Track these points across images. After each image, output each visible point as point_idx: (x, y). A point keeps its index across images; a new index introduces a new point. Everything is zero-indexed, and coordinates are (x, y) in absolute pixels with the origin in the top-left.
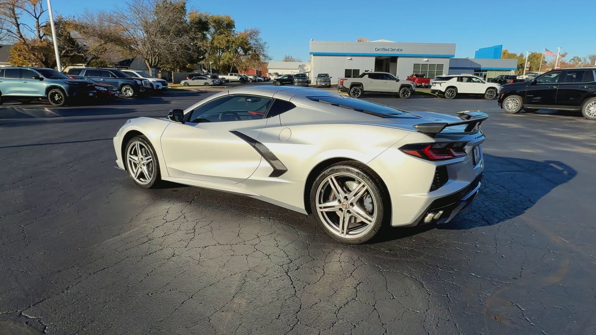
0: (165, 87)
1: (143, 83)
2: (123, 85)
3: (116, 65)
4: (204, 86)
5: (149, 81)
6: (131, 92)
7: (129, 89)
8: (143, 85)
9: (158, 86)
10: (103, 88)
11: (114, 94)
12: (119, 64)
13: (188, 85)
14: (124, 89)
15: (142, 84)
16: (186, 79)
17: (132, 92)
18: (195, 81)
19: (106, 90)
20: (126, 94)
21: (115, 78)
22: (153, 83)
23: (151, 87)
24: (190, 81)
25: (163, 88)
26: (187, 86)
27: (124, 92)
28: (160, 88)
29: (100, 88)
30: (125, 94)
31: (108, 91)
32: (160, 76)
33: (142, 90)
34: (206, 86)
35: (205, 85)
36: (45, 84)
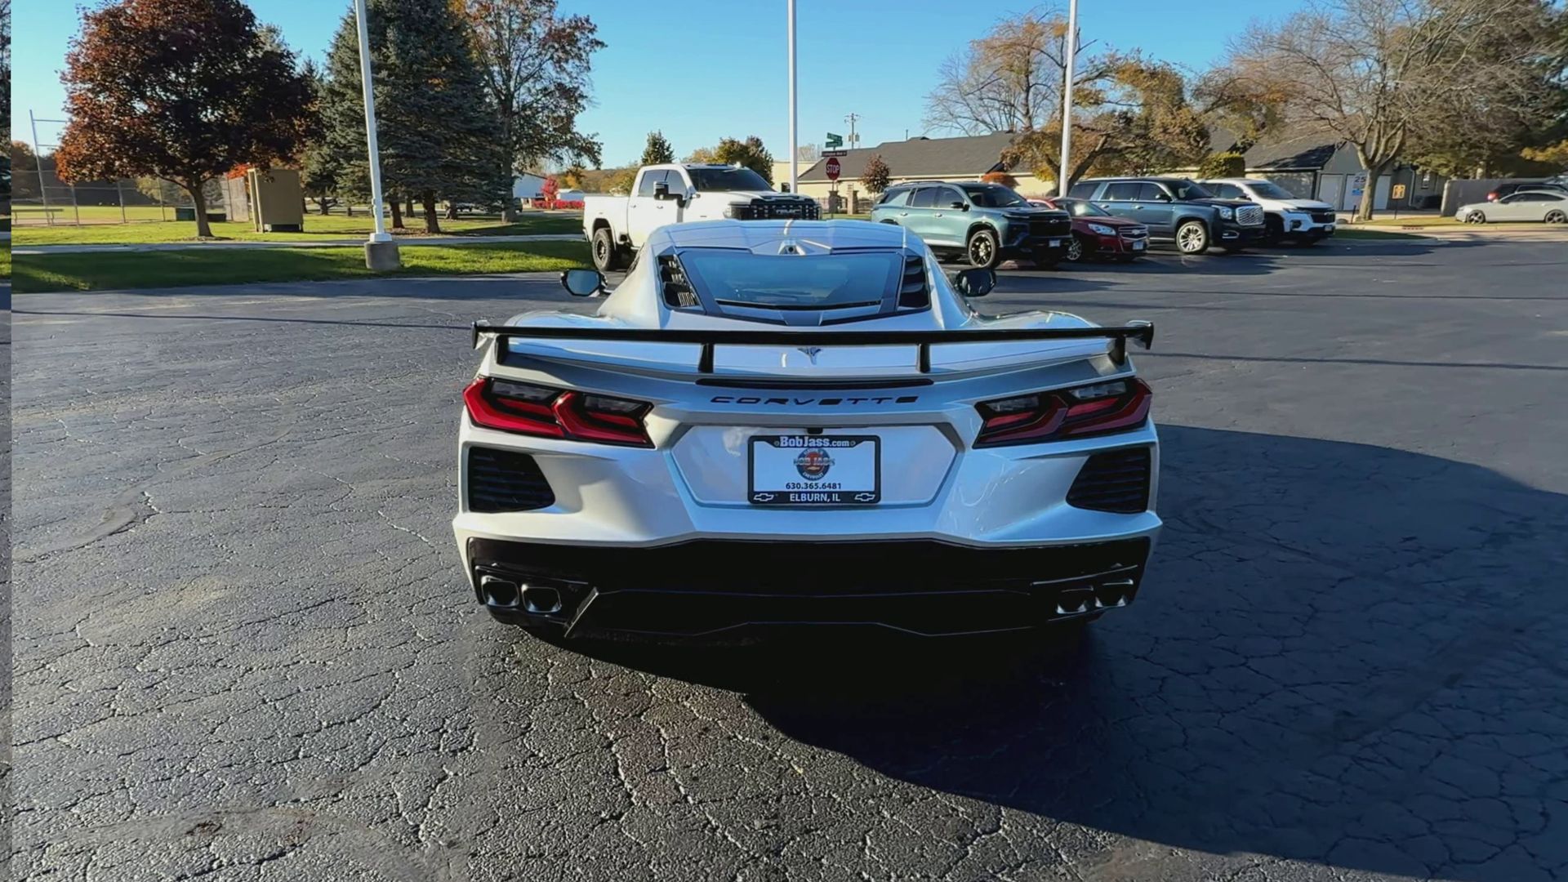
0: (1320, 225)
1: (1237, 214)
2: (1183, 220)
3: (1285, 165)
4: (1544, 222)
5: (1262, 208)
6: (1199, 240)
7: (1197, 231)
8: (1237, 220)
9: (1297, 223)
10: (1105, 227)
11: (1131, 244)
12: (1294, 163)
13: (1481, 220)
14: (1183, 230)
15: (1234, 216)
16: (1486, 200)
17: (1202, 241)
18: (1512, 205)
19: (1114, 233)
20: (1185, 246)
21: (1169, 203)
22: (1284, 215)
23: (1264, 227)
24: (1493, 208)
25: (1312, 230)
26: (1477, 221)
27: (1181, 241)
28: (1303, 228)
29: (1101, 227)
30: (1182, 244)
31: (1116, 236)
32: (1399, 193)
33: (1231, 234)
34: (1554, 222)
35: (1550, 219)
36: (965, 220)
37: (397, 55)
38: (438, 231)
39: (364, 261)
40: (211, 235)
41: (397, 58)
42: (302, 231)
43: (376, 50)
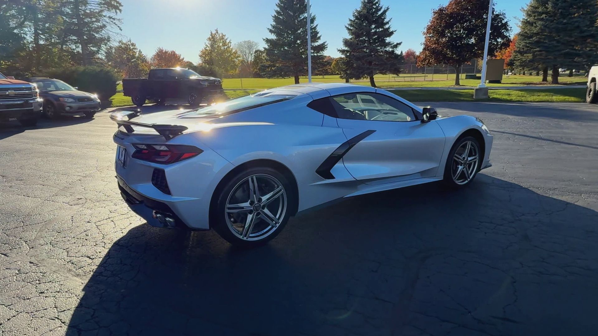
37: (552, 7)
38: (557, 83)
39: (473, 95)
40: (459, 85)
41: (552, 8)
42: (500, 83)
43: (543, 6)
